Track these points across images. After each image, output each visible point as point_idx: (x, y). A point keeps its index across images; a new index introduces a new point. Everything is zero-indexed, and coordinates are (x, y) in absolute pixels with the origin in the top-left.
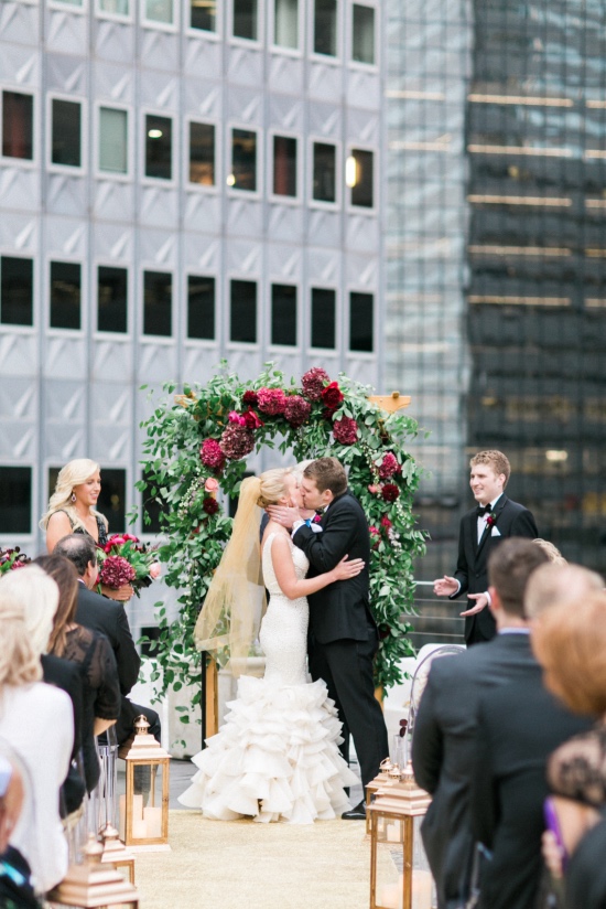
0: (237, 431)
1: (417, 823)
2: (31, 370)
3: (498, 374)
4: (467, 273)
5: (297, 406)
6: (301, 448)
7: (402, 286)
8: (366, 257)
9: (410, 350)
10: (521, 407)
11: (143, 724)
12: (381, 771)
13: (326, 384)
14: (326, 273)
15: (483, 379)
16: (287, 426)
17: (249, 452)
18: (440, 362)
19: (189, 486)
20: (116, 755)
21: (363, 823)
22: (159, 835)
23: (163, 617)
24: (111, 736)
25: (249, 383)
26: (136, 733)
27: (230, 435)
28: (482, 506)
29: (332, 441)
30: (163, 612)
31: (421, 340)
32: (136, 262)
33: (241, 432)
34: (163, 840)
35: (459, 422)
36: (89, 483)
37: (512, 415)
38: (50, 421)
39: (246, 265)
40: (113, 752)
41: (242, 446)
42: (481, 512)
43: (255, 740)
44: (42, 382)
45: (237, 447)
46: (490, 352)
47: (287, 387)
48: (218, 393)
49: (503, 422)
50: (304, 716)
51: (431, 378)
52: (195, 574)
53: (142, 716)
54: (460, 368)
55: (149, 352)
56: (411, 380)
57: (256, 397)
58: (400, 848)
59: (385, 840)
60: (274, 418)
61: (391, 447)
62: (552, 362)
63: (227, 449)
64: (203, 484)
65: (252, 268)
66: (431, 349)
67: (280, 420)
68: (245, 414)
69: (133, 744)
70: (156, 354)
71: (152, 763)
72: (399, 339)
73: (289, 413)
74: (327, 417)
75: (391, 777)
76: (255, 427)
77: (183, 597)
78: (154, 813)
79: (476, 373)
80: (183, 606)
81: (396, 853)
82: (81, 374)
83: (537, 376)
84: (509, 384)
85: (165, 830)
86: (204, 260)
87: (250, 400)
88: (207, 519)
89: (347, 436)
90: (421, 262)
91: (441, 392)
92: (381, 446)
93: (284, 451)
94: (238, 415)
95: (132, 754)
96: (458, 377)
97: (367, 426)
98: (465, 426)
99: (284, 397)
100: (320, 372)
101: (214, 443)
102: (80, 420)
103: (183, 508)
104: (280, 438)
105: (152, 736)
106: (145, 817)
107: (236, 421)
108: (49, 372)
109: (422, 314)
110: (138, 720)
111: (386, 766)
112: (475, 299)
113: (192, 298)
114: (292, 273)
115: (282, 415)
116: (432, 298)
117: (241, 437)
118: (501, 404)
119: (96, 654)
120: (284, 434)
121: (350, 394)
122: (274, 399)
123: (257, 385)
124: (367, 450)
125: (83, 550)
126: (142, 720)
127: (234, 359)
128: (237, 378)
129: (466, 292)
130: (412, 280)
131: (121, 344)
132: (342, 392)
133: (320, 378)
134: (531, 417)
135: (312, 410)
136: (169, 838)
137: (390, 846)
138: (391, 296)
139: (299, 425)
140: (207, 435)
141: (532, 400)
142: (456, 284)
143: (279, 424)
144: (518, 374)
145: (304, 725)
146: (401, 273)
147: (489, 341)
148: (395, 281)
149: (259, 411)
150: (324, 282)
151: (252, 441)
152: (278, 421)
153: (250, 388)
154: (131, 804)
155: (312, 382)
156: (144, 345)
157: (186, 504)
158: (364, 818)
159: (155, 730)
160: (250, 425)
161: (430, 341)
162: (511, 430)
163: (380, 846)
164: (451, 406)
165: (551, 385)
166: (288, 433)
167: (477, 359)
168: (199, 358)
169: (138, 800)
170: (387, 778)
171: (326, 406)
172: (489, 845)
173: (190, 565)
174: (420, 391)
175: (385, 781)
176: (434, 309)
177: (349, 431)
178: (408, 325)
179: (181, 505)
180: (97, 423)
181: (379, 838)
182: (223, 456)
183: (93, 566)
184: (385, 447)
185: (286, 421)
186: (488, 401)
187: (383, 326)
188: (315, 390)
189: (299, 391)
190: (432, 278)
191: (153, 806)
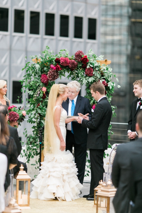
0: (53, 71)
1: (111, 200)
4: (130, 10)
5: (73, 63)
6: (74, 77)
7: (106, 15)
8: (94, 6)
9: (109, 38)
12: (99, 184)
13: (83, 56)
14: (79, 11)
15: (136, 49)
16: (70, 70)
17: (57, 78)
18: (120, 43)
19: (37, 89)
20: (13, 177)
21: (93, 202)
22: (27, 203)
23: (26, 134)
24: (12, 171)
25: (57, 55)
26: (20, 170)
27: (50, 73)
29: (85, 75)
31: (113, 35)
32: (12, 6)
33: (54, 72)
34: (28, 205)
35: (126, 65)
36: (4, 88)
39: (51, 8)
40: (12, 177)
41: (55, 77)
42: (138, 100)
43: (51, 174)
45: (53, 77)
47: (69, 57)
48: (47, 59)
50: (67, 165)
51: (117, 48)
52: (38, 119)
53: (22, 165)
54: (127, 45)
55: (16, 39)
56: (109, 49)
58: (105, 209)
59: (100, 207)
60: (65, 67)
61: (104, 77)
63: (50, 77)
64: (41, 89)
65: (53, 9)
66: (116, 38)
68: (56, 66)
69: (19, 174)
70: (18, 40)
71: (25, 180)
72: (105, 34)
73: (70, 65)
74: (84, 67)
75: (103, 186)
76: (59, 70)
77: (34, 126)
78: (25, 197)
79: (133, 47)
80: (34, 129)
81: (104, 211)
85: (29, 202)
86: (36, 6)
87: (58, 61)
88: (42, 100)
89: (90, 74)
90: (114, 6)
91: (120, 54)
92: (101, 77)
93: (68, 78)
94: (53, 66)
95: (19, 177)
96: (126, 48)
97: (96, 70)
98: (129, 66)
99: (69, 60)
100: (81, 52)
101: (45, 76)
103: (35, 97)
105: (25, 171)
106: (22, 197)
107: (53, 68)
109: (114, 25)
110: (20, 166)
111: (101, 182)
112: (133, 20)
113: (32, 18)
114: (67, 11)
115: (68, 66)
116: (117, 19)
117: (54, 73)
119: (10, 144)
120: (68, 73)
121: (91, 60)
122: (66, 61)
123: (60, 56)
124: (96, 78)
125: (5, 111)
126: (22, 166)
127: (46, 42)
129: (130, 17)
130: (110, 13)
131: (6, 35)
132: (88, 59)
133: (81, 54)
135: (78, 65)
136: (30, 205)
137: (102, 209)
138: (103, 18)
139: (74, 70)
140: (43, 73)
142: (126, 14)
143: (67, 69)
145: (67, 168)
146: (106, 10)
147: (138, 35)
148: (104, 13)
149: (60, 65)
150: (79, 14)
151: (58, 75)
152: (67, 68)
153: (57, 57)
154: (18, 193)
155: (78, 55)
156: (14, 36)
157: (35, 96)
158: (93, 200)
159: (25, 169)
160: (57, 69)
161: (116, 35)
163: (99, 208)
164: (124, 59)
166: (70, 72)
167: (133, 41)
168: (34, 41)
169: (20, 192)
170: (101, 187)
171: (83, 63)
172: (134, 202)
173: (37, 116)
174: (113, 53)
175: (100, 188)
176: (118, 23)
177: (90, 72)
178: (109, 29)
181: (99, 206)
182: (48, 80)
183: (8, 115)
184: (102, 78)
185: (69, 68)
186: (137, 57)
187: (100, 30)
188: (79, 58)
189: (74, 58)
190: (118, 12)
191: (25, 194)
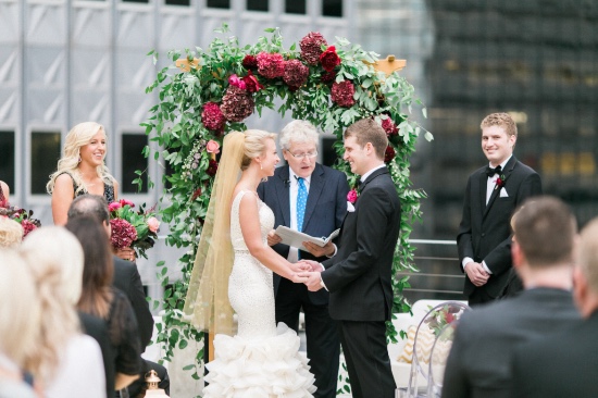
0: (237, 94)
2: (14, 37)
3: (461, 38)
5: (296, 69)
6: (300, 110)
10: (483, 70)
11: (154, 379)
13: (324, 49)
15: (447, 44)
16: (286, 89)
17: (249, 114)
18: (404, 28)
19: (192, 148)
23: (165, 276)
25: (247, 47)
27: (231, 99)
28: (492, 167)
29: (331, 104)
30: (165, 271)
33: (242, 95)
37: (473, 78)
38: (32, 86)
41: (243, 110)
42: (491, 173)
44: (24, 48)
45: (237, 109)
46: (454, 17)
47: (285, 51)
48: (220, 58)
49: (465, 84)
50: (283, 366)
51: (395, 42)
53: (153, 371)
54: (422, 33)
55: (127, 19)
57: (256, 61)
60: (273, 81)
61: (388, 108)
62: (511, 27)
63: (228, 112)
64: (205, 146)
67: (280, 83)
68: (246, 77)
70: (134, 21)
73: (287, 76)
74: (328, 80)
76: (255, 90)
77: (186, 255)
79: (439, 37)
80: (186, 264)
82: (61, 40)
83: (497, 40)
84: (471, 49)
87: (250, 63)
88: (208, 179)
89: (345, 98)
92: (378, 108)
93: (283, 114)
94: (239, 79)
96: (422, 41)
97: (364, 89)
99: (283, 62)
100: (318, 37)
101: (215, 107)
102: (61, 84)
103: (186, 170)
104: (279, 101)
107: (237, 85)
108: (31, 39)
110: (149, 375)
115: (281, 79)
117: (241, 100)
118: (463, 68)
120: (283, 97)
121: (347, 58)
122: (274, 64)
123: (256, 49)
124: (364, 112)
125: (99, 211)
126: (153, 375)
128: (237, 43)
131: (100, 11)
132: (339, 56)
133: (318, 42)
134: (492, 80)
135: (310, 74)
139: (298, 88)
140: (209, 99)
141: (492, 63)
143: (279, 87)
144: (480, 39)
145: (284, 375)
149: (259, 75)
151: (252, 104)
152: (277, 84)
153: (248, 53)
155: (310, 46)
156: (123, 13)
157: (188, 166)
159: (164, 384)
160: (250, 88)
162: (472, 93)
165: (511, 49)
166: (287, 96)
171: (324, 69)
173: (192, 225)
177: (346, 94)
179: (183, 167)
180: (77, 88)
182: (224, 119)
184: (381, 109)
185: (285, 84)
186: (451, 64)
188: (314, 55)
189: (298, 55)
